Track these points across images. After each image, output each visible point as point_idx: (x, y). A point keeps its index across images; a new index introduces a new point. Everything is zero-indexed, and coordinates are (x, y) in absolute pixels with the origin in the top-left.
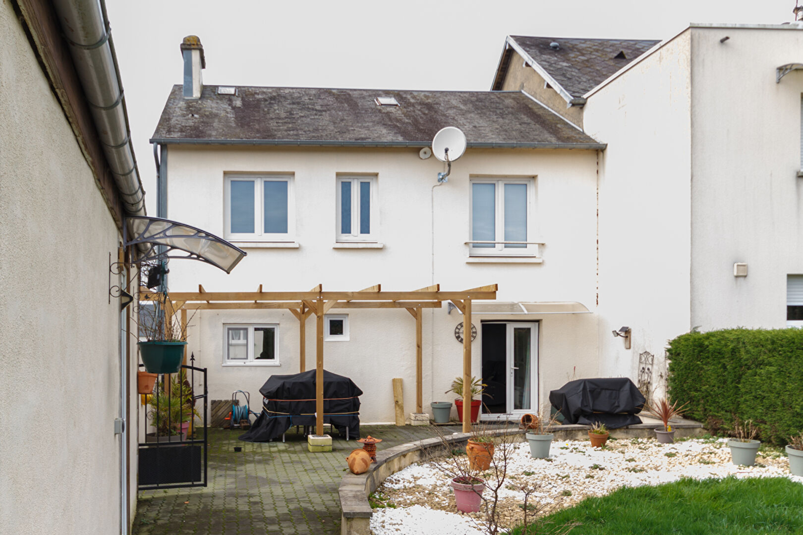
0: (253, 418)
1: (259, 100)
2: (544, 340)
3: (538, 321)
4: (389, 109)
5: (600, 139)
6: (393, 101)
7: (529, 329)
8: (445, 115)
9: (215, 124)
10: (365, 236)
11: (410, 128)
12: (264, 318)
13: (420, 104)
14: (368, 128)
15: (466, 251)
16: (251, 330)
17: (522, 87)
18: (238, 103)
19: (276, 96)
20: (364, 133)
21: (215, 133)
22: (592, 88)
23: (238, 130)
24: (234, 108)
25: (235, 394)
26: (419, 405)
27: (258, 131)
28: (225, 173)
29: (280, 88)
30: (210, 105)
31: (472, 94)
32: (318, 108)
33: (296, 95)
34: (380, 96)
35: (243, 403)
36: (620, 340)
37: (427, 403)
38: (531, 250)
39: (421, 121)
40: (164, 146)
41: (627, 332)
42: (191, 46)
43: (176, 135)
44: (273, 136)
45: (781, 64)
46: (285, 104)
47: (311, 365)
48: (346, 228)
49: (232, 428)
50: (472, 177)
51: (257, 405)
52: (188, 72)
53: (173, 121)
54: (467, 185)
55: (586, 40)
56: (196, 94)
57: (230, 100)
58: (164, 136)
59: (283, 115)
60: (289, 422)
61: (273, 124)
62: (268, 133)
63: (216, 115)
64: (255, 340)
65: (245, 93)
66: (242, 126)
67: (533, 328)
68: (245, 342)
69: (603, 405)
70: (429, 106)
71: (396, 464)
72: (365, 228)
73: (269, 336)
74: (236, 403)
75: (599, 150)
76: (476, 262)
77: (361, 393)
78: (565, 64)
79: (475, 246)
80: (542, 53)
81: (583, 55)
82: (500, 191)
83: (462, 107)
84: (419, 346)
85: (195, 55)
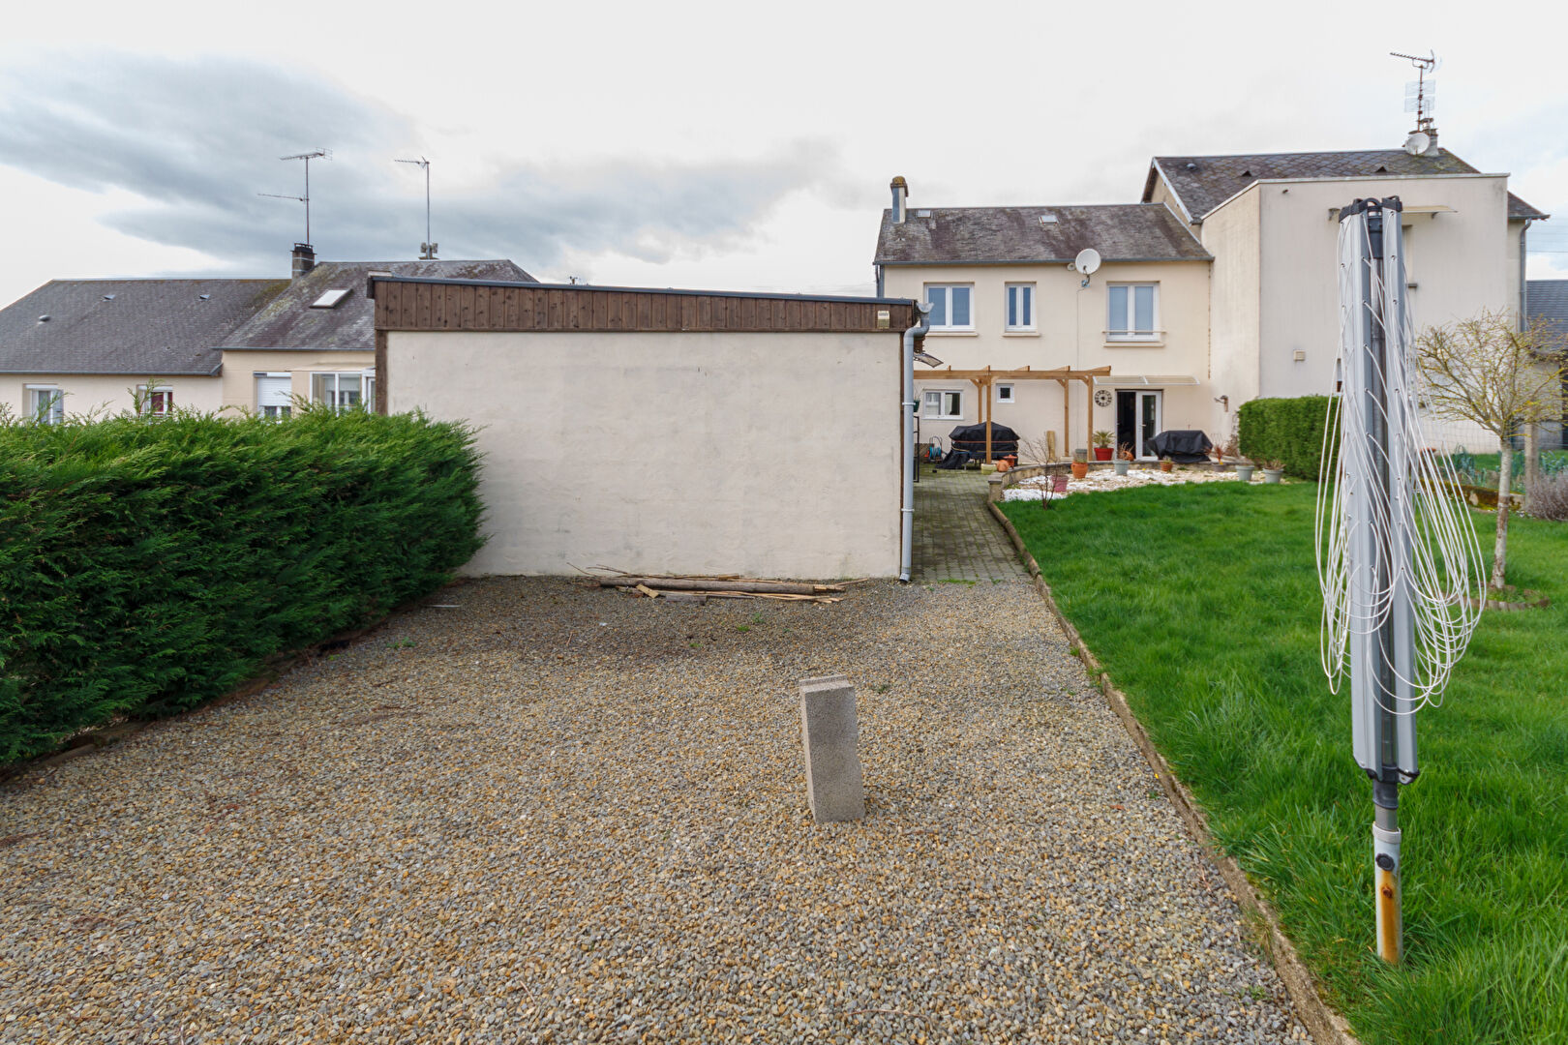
0: (944, 456)
1: (948, 222)
2: (1165, 403)
3: (1161, 390)
4: (1049, 227)
5: (1212, 251)
6: (1053, 218)
7: (1154, 397)
8: (1092, 231)
9: (917, 247)
10: (1027, 328)
11: (1062, 246)
12: (953, 385)
13: (1076, 220)
14: (1029, 247)
15: (1104, 338)
16: (943, 395)
17: (1165, 200)
18: (933, 226)
19: (963, 216)
20: (1026, 252)
21: (917, 257)
22: (1212, 208)
23: (933, 252)
24: (930, 231)
25: (931, 439)
26: (1067, 451)
27: (948, 252)
28: (925, 284)
29: (964, 209)
30: (913, 229)
31: (1121, 207)
32: (994, 227)
33: (978, 215)
34: (1043, 214)
35: (937, 445)
36: (1221, 405)
37: (1072, 449)
38: (1156, 337)
39: (1073, 238)
40: (882, 267)
41: (1225, 398)
42: (898, 185)
43: (890, 258)
44: (959, 256)
45: (1333, 207)
46: (969, 224)
47: (984, 420)
48: (1013, 322)
49: (929, 462)
50: (1108, 283)
51: (947, 447)
52: (896, 202)
53: (887, 245)
54: (1105, 291)
55: (1222, 158)
56: (902, 220)
57: (927, 223)
58: (882, 258)
59: (967, 236)
60: (969, 457)
61: (959, 245)
62: (955, 254)
63: (917, 238)
64: (946, 402)
65: (939, 214)
66: (937, 247)
67: (1158, 396)
68: (937, 403)
69: (1181, 447)
70: (1082, 223)
71: (1028, 473)
72: (1027, 322)
73: (956, 398)
74: (933, 445)
75: (1210, 261)
76: (1112, 346)
77: (1018, 438)
78: (1196, 185)
79: (1111, 333)
80: (1178, 174)
81: (1215, 174)
82: (1131, 292)
83: (1109, 222)
84: (1066, 408)
85: (902, 191)
